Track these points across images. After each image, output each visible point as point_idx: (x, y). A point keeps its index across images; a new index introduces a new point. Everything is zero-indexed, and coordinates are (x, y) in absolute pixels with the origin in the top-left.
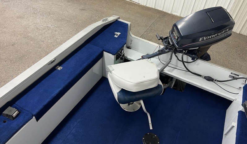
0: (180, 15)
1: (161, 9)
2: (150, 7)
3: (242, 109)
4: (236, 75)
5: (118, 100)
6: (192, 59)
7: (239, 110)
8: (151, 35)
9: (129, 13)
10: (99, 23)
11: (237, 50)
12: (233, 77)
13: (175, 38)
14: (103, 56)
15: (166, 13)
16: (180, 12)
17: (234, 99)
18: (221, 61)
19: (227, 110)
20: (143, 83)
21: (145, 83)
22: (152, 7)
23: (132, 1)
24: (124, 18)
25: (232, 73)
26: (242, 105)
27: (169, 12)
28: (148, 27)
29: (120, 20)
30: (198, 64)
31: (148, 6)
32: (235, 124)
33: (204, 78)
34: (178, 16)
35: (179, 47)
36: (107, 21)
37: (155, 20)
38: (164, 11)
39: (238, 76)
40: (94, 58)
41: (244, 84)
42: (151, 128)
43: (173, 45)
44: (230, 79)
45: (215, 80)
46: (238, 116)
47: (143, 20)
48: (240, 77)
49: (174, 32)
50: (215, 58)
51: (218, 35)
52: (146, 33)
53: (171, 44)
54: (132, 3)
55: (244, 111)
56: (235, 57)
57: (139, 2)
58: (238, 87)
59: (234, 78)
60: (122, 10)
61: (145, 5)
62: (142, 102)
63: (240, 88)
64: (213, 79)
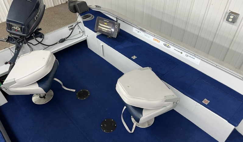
3: (97, 34)
4: (71, 26)
6: (41, 38)
12: (71, 29)
13: (18, 31)
17: (86, 37)
20: (49, 61)
21: (50, 60)
25: (69, 27)
30: (47, 39)
33: (60, 42)
35: (27, 35)
39: (73, 26)
41: (79, 28)
42: (74, 91)
43: (21, 36)
44: (71, 31)
45: (66, 38)
48: (74, 25)
49: (13, 27)
51: (41, 9)
53: (18, 37)
59: (73, 29)
63: (80, 32)
64: (65, 39)
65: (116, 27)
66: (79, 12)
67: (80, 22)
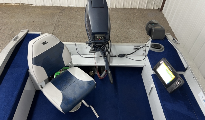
0: (76, 6)
1: (59, 5)
2: (49, 5)
3: (153, 73)
4: (138, 46)
5: (63, 111)
7: (152, 74)
8: (60, 31)
9: (32, 16)
10: (11, 45)
11: (126, 21)
12: (136, 48)
14: (29, 74)
15: (64, 7)
16: (75, 4)
17: (144, 65)
18: (120, 34)
19: (142, 74)
22: (50, 5)
23: (29, 4)
24: (29, 22)
26: (152, 70)
27: (67, 6)
28: (55, 25)
29: (30, 33)
31: (46, 5)
32: (153, 85)
33: (118, 57)
34: (75, 7)
36: (18, 39)
37: (57, 17)
38: (62, 5)
39: (139, 46)
40: (22, 81)
41: (144, 50)
42: (98, 116)
44: (135, 50)
45: (126, 55)
46: (153, 79)
47: (47, 19)
48: (141, 47)
50: (115, 33)
52: (55, 30)
54: (30, 6)
55: (155, 73)
56: (128, 28)
57: (36, 3)
58: (142, 54)
59: (138, 49)
60: (23, 16)
61: (43, 5)
62: (83, 101)
63: (143, 54)
64: (124, 55)
65: (177, 83)
66: (151, 37)
67: (148, 47)
